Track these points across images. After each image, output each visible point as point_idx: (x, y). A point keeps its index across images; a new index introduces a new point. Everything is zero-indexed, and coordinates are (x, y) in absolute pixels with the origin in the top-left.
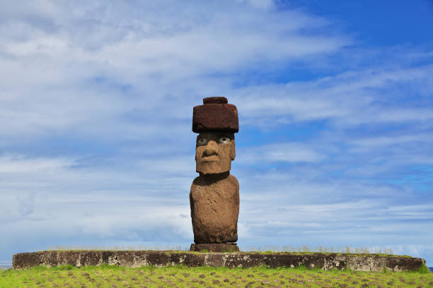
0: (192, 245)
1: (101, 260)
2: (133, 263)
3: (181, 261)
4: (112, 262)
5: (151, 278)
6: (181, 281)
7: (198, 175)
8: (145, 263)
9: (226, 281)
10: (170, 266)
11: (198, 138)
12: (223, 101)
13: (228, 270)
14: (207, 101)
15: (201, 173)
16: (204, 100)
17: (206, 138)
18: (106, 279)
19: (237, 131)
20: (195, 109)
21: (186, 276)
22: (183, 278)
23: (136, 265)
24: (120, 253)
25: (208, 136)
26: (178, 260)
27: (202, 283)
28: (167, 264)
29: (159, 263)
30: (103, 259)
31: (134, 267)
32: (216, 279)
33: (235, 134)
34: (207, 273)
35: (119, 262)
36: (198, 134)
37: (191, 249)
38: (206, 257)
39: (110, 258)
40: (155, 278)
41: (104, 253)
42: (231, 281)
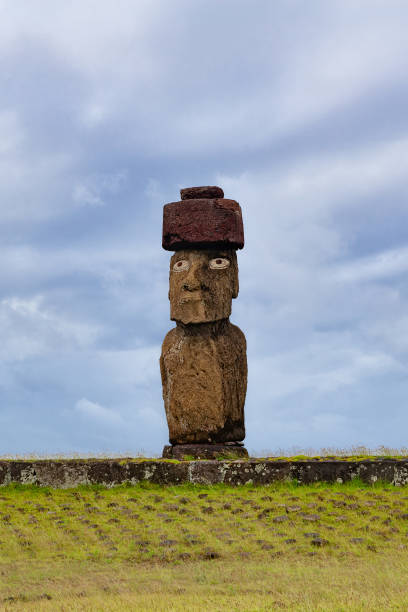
0: (166, 448)
1: (8, 476)
2: (64, 481)
3: (148, 475)
4: (28, 479)
5: (96, 505)
6: (149, 508)
7: (174, 325)
8: (85, 480)
9: (227, 507)
10: (129, 485)
11: (174, 261)
12: (216, 193)
13: (229, 491)
14: (188, 194)
15: (179, 322)
16: (182, 192)
17: (187, 259)
18: (20, 510)
19: (241, 246)
20: (167, 209)
21: (158, 500)
22: (151, 504)
23: (70, 484)
24: (41, 464)
25: (191, 255)
26: (143, 474)
27: (184, 511)
28: (124, 482)
29: (109, 480)
30: (12, 475)
31: (65, 487)
32: (207, 505)
33: (238, 252)
34: (193, 495)
35: (40, 479)
36: (173, 253)
37: (165, 455)
38: (191, 468)
39: (23, 473)
40: (102, 505)
41: (14, 464)
42: (234, 508)
